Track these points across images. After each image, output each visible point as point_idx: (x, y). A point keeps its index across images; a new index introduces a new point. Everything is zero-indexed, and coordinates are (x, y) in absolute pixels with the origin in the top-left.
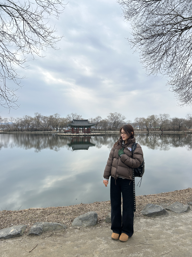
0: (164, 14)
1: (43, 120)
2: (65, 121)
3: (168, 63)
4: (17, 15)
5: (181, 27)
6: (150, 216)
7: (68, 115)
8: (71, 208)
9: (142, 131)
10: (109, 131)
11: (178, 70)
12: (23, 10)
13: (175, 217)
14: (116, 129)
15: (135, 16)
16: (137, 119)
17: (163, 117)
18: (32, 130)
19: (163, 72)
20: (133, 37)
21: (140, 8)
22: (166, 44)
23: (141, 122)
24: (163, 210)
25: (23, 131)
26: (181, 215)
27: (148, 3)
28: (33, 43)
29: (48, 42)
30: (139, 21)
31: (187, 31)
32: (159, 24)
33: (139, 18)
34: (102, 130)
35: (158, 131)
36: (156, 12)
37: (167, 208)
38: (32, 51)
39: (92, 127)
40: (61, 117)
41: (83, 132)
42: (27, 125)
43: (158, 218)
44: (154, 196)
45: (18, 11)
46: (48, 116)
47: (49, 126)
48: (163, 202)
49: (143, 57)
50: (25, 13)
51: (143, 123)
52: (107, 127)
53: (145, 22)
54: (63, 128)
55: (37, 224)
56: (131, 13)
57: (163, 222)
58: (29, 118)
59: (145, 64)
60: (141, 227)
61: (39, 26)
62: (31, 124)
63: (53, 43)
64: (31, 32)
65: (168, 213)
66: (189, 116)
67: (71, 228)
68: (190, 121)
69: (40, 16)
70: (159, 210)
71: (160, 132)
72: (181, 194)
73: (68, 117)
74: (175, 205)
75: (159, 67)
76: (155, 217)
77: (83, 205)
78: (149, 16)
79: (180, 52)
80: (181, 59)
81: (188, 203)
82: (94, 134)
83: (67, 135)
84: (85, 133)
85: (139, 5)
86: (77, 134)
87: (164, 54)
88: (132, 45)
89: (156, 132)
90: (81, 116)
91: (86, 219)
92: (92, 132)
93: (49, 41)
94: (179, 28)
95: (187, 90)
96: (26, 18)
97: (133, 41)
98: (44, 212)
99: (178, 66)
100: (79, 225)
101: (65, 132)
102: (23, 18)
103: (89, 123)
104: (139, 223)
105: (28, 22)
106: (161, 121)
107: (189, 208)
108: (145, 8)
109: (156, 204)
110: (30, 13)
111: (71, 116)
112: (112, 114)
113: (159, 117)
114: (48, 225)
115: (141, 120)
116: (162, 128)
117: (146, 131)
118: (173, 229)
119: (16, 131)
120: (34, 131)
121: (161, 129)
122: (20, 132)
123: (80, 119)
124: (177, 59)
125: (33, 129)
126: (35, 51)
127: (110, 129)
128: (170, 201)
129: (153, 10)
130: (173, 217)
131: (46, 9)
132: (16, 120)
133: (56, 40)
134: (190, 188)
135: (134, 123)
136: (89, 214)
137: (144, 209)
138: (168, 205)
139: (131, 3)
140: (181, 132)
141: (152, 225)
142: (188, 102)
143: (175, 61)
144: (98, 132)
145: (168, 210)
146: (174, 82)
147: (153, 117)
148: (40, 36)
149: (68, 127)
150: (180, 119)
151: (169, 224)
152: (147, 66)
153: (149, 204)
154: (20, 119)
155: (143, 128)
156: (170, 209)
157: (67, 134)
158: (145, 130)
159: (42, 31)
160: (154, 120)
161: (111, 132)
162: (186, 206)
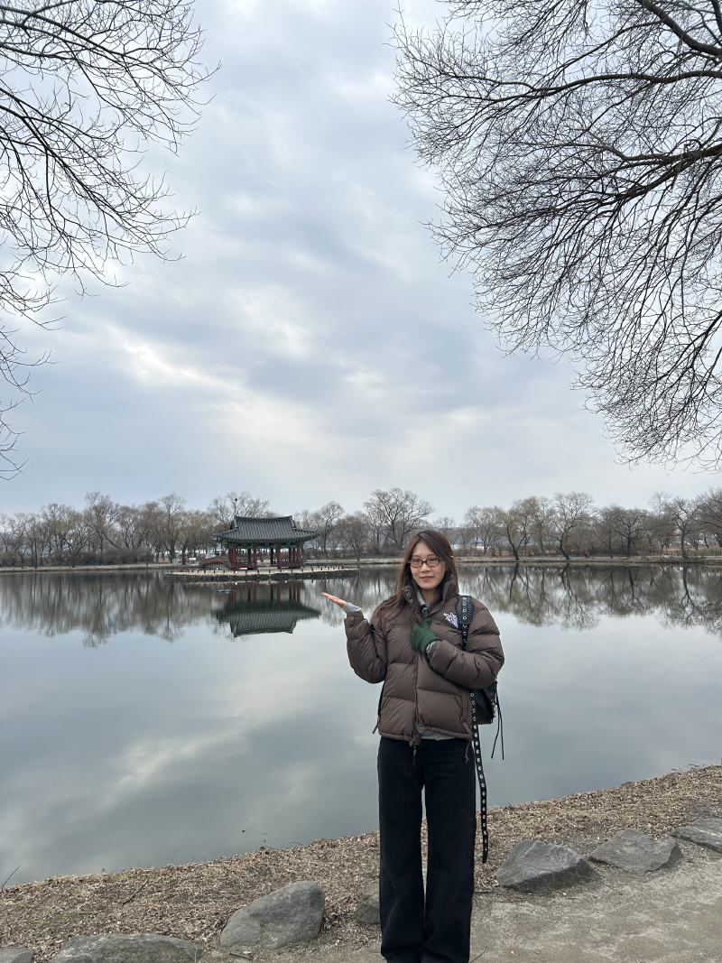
0: (557, 142)
1: (117, 520)
2: (205, 522)
3: (575, 310)
4: (25, 134)
5: (617, 189)
6: (530, 891)
7: (216, 502)
8: (218, 870)
9: (493, 555)
10: (371, 560)
11: (611, 335)
12: (45, 119)
13: (627, 888)
14: (397, 551)
15: (455, 148)
16: (473, 511)
17: (569, 506)
18: (75, 558)
19: (561, 343)
20: (449, 220)
21: (470, 122)
22: (567, 245)
23: (490, 524)
24: (579, 864)
25: (39, 562)
26: (647, 882)
27: (500, 104)
28: (81, 234)
29: (139, 234)
30: (468, 165)
31: (635, 200)
32: (539, 177)
33: (468, 157)
34: (344, 554)
35: (553, 555)
36: (526, 137)
37: (595, 857)
38: (77, 264)
39: (308, 545)
40: (187, 508)
41: (272, 564)
42: (56, 541)
43: (560, 899)
44: (545, 806)
45: (27, 120)
46: (136, 507)
47: (140, 543)
48: (578, 829)
49: (486, 288)
50: (52, 128)
51: (497, 528)
52: (365, 544)
53: (489, 168)
54: (197, 551)
55: (78, 944)
56: (441, 139)
57: (582, 913)
58: (63, 512)
59: (494, 315)
60: (494, 938)
61: (107, 176)
62: (71, 536)
63: (155, 237)
64: (73, 196)
65: (598, 875)
66: (662, 499)
67: (215, 954)
68: (665, 518)
69: (109, 140)
70: (565, 866)
71: (558, 559)
72: (647, 798)
73: (215, 507)
74: (625, 840)
75: (545, 324)
76: (548, 895)
77: (267, 853)
78: (503, 150)
79: (616, 275)
80: (621, 297)
81: (673, 830)
82: (317, 570)
83: (212, 579)
84: (279, 568)
85: (466, 112)
86: (250, 573)
87: (560, 280)
88: (445, 245)
89: (545, 562)
90: (266, 504)
91: (277, 915)
92: (308, 565)
93: (142, 230)
94: (609, 191)
95: (648, 406)
96: (56, 146)
97: (447, 233)
98: (110, 891)
99: (613, 321)
100: (249, 943)
101: (205, 565)
102: (47, 148)
103: (296, 529)
104: (488, 920)
105: (65, 160)
106: (561, 520)
107: (676, 853)
108: (488, 121)
109: (552, 841)
110: (74, 130)
111: (229, 504)
112: (382, 496)
113: (553, 504)
114: (121, 947)
115: (487, 517)
116: (566, 547)
117: (510, 556)
118: (621, 938)
119: (13, 565)
120: (81, 564)
121: (563, 551)
122: (28, 568)
123: (263, 512)
124: (606, 297)
125: (80, 555)
126: (89, 263)
127: (376, 552)
128: (604, 825)
129: (517, 129)
130: (619, 889)
131: (132, 119)
132: (12, 522)
133: (167, 226)
134: (678, 771)
135: (464, 529)
136: (291, 891)
137: (508, 864)
138: (598, 844)
139: (441, 104)
140: (635, 560)
141: (538, 927)
142: (654, 448)
143: (601, 305)
144: (331, 565)
145: (600, 862)
146: (600, 376)
147: (531, 505)
148: (108, 210)
149: (215, 546)
150: (631, 511)
151: (603, 918)
152: (501, 320)
153: (526, 843)
154: (30, 517)
155: (498, 546)
156: (608, 859)
157: (209, 573)
158: (504, 553)
159: (114, 194)
160: (537, 516)
161: (381, 561)
162: (664, 844)
